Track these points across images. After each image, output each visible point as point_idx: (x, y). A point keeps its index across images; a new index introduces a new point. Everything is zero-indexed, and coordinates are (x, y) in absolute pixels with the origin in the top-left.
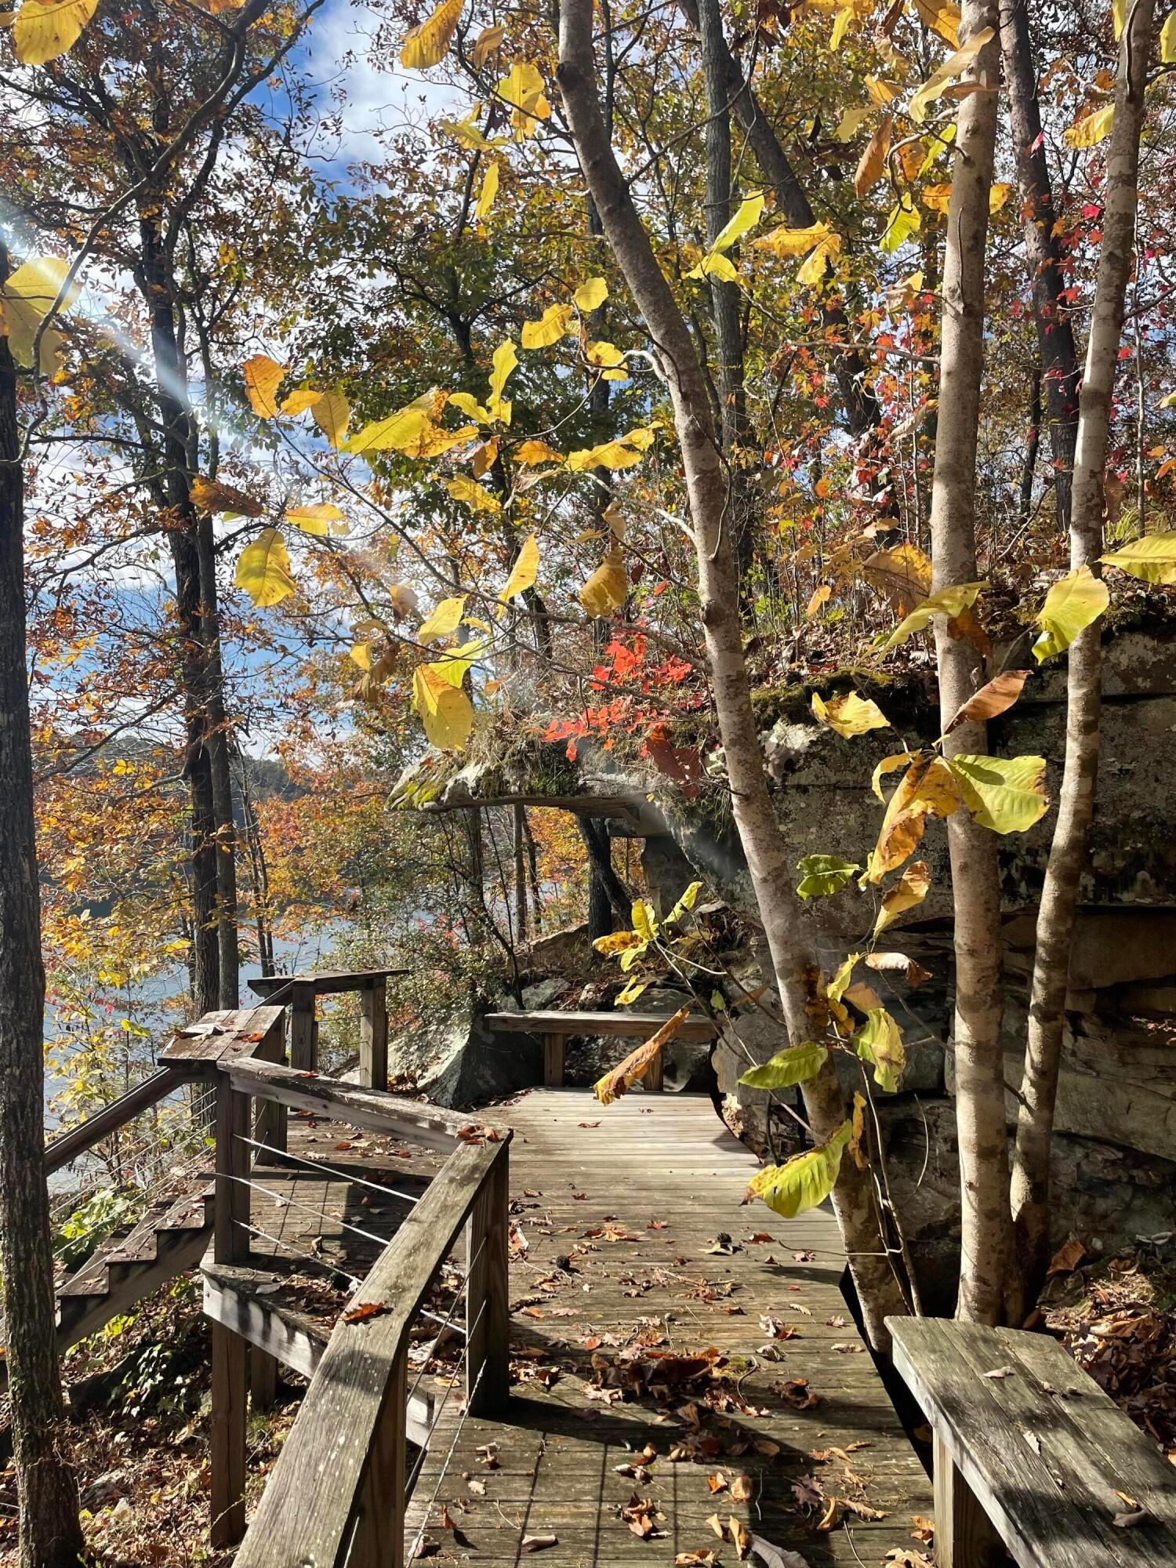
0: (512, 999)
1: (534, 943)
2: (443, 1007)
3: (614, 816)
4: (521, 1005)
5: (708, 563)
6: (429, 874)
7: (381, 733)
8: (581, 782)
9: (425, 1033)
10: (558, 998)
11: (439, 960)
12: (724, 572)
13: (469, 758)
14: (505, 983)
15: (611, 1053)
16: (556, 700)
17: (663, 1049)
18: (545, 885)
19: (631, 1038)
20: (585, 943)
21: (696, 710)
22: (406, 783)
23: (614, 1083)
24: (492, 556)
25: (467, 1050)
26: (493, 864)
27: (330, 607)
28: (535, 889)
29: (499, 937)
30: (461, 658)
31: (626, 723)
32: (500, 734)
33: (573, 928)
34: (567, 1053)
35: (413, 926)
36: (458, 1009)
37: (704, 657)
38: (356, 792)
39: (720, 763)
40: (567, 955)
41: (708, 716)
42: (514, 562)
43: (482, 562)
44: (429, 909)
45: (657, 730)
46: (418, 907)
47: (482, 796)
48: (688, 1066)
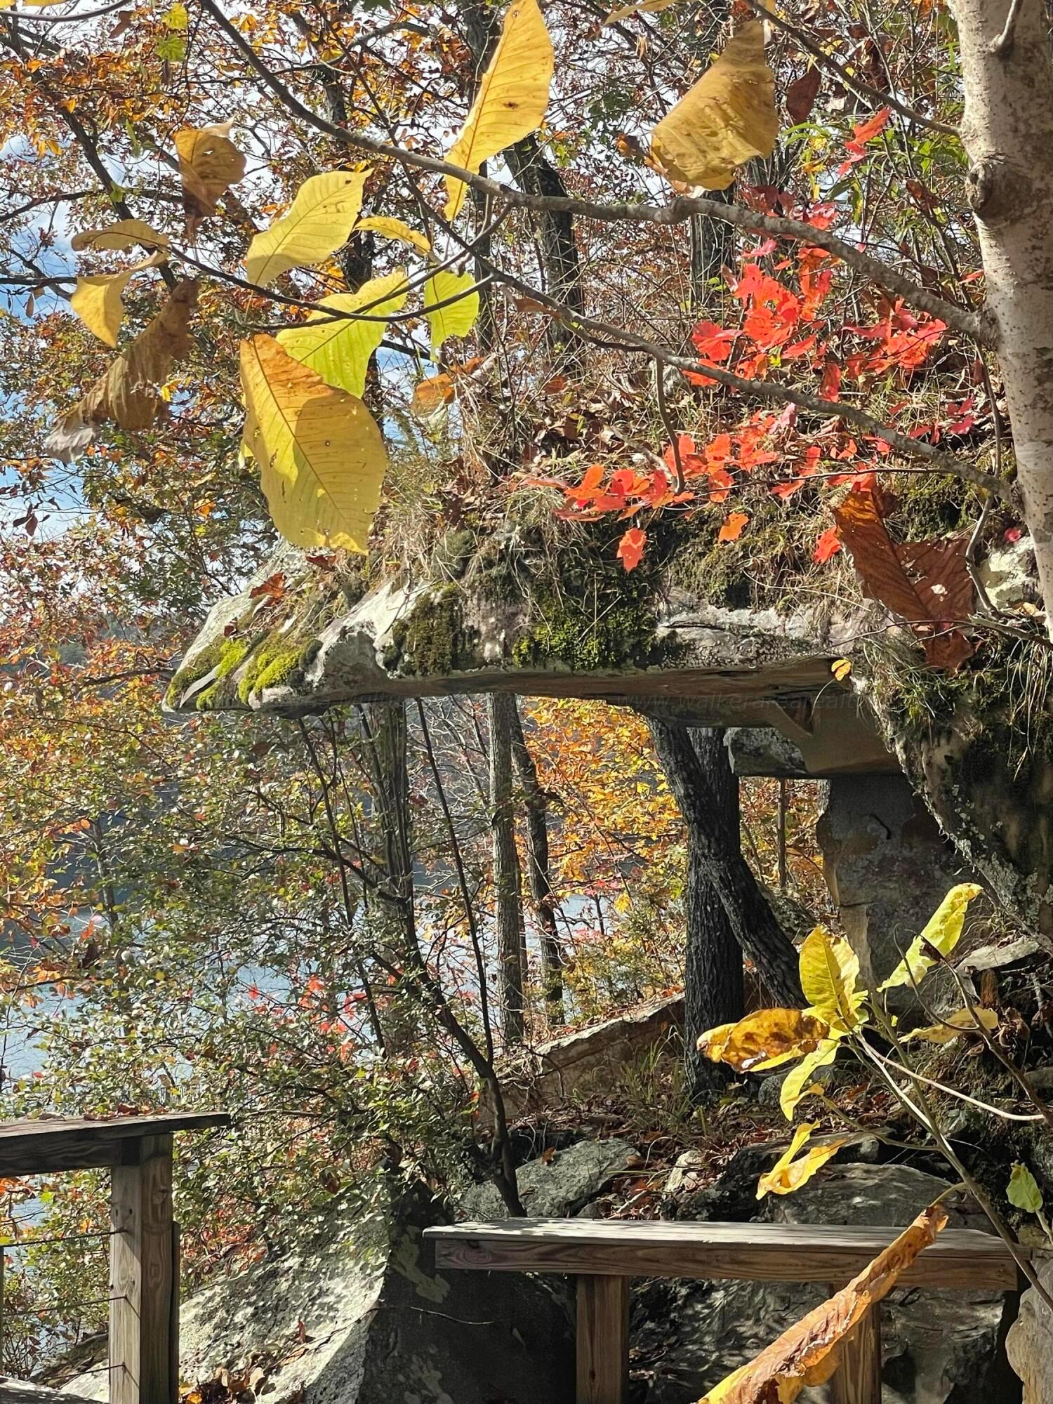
0: (491, 1191)
1: (544, 1049)
2: (317, 1209)
3: (748, 721)
4: (515, 1205)
5: (987, 57)
6: (275, 873)
7: (152, 516)
8: (662, 631)
9: (274, 1274)
10: (607, 1188)
11: (303, 1091)
12: (1029, 81)
13: (376, 574)
14: (474, 1151)
15: (746, 1328)
16: (595, 422)
17: (878, 1314)
18: (573, 904)
19: (796, 1288)
20: (674, 1049)
21: (956, 444)
22: (219, 641)
23: (752, 1393)
24: (429, 63)
25: (380, 1318)
26: (440, 848)
27: (19, 201)
28: (546, 913)
29: (455, 1030)
30: (356, 316)
31: (775, 476)
32: (455, 511)
33: (643, 1012)
34: (632, 1327)
35: (238, 1002)
36: (357, 1213)
37: (974, 302)
38: (92, 665)
39: (1021, 578)
40: (630, 1078)
41: (989, 457)
42: (483, 69)
43: (403, 78)
44: (279, 960)
45: (856, 494)
46: (247, 958)
47: (409, 670)
48: (945, 1363)
